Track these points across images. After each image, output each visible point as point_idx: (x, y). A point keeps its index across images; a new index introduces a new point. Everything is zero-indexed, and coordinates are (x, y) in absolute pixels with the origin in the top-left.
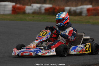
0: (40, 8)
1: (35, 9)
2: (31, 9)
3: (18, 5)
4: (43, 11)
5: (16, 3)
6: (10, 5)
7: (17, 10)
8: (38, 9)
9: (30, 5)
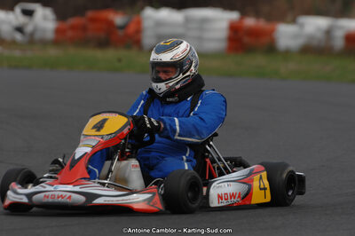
0: (328, 33)
1: (311, 37)
2: (296, 36)
3: (250, 22)
4: (339, 43)
5: (244, 14)
6: (219, 20)
7: (246, 40)
8: (320, 35)
9: (294, 21)
